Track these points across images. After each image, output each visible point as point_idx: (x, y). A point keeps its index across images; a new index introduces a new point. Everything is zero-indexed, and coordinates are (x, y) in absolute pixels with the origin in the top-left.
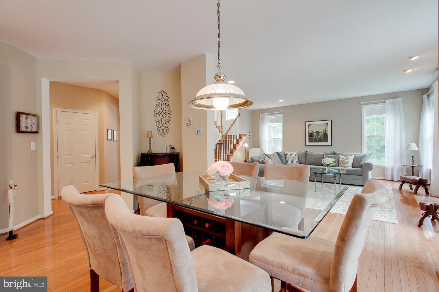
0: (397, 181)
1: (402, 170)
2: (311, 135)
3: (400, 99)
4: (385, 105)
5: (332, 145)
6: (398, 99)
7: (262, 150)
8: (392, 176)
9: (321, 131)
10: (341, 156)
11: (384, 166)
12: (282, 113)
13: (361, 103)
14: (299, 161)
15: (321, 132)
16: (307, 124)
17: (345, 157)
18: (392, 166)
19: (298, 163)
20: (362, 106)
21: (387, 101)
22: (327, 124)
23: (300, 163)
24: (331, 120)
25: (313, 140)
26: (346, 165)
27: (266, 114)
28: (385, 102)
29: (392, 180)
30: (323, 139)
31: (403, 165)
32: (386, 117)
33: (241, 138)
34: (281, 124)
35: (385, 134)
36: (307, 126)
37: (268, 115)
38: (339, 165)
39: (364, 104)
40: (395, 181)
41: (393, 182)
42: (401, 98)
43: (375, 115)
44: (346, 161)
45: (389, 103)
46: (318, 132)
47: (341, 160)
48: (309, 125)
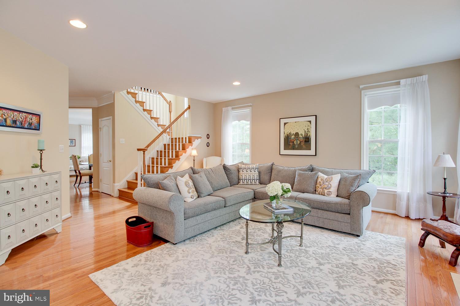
0: (416, 219)
1: (425, 201)
2: (287, 139)
3: (425, 78)
4: (399, 89)
5: (316, 155)
6: (422, 77)
7: (222, 160)
8: (408, 210)
9: (302, 132)
10: (321, 174)
11: (396, 192)
12: (251, 106)
13: (361, 87)
14: (260, 179)
15: (302, 135)
16: (283, 121)
17: (326, 177)
18: (409, 193)
19: (258, 183)
20: (362, 92)
21: (403, 81)
22: (310, 122)
23: (261, 183)
24: (316, 116)
25: (290, 147)
26: (326, 191)
27: (230, 108)
28: (399, 83)
29: (407, 217)
30: (304, 146)
31: (428, 191)
32: (400, 110)
33: (190, 142)
34: (249, 122)
35: (398, 139)
36: (282, 125)
37: (232, 109)
38: (316, 190)
39: (365, 89)
40: (412, 219)
41: (410, 222)
42: (427, 75)
43: (383, 107)
44: (327, 183)
45: (405, 86)
46: (297, 134)
47: (320, 182)
48: (285, 124)
